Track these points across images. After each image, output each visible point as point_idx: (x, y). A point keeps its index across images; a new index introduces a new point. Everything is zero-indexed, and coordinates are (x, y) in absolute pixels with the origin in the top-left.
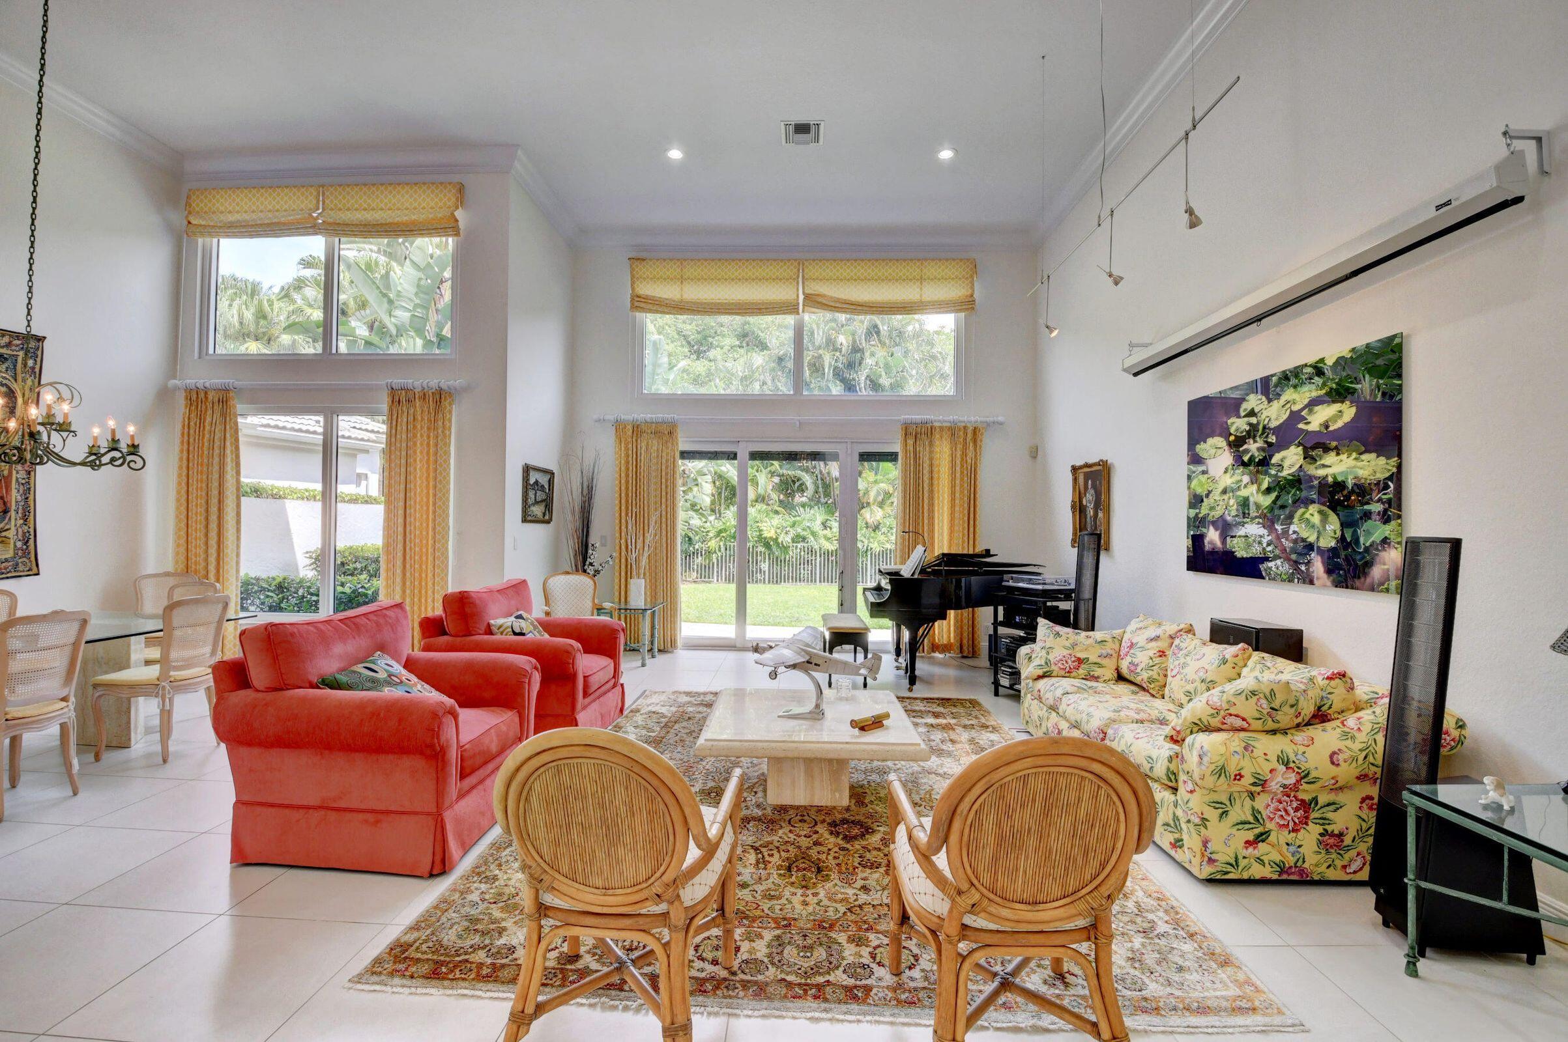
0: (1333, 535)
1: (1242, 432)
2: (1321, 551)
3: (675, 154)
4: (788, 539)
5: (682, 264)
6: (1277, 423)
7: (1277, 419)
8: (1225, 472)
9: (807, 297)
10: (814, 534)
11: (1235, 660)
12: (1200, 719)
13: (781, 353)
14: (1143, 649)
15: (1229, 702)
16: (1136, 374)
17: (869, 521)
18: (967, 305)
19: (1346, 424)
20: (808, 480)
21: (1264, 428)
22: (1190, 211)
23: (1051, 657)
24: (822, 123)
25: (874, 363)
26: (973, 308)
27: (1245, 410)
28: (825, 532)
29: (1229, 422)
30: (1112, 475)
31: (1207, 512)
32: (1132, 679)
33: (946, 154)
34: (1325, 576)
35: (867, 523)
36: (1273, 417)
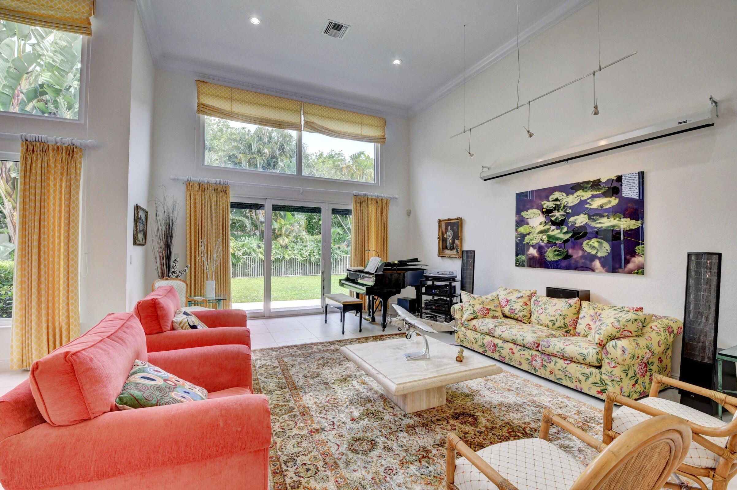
0: (606, 251)
1: (551, 208)
2: (600, 258)
3: (255, 21)
4: (240, 253)
5: (232, 90)
6: (573, 204)
7: (572, 203)
8: (540, 224)
9: (306, 123)
10: (254, 251)
11: (575, 305)
12: (611, 334)
13: (231, 154)
14: (516, 302)
15: (624, 325)
16: (485, 180)
17: (282, 244)
18: (381, 140)
19: (613, 206)
20: (247, 222)
21: (564, 206)
22: (596, 107)
23: (475, 309)
24: (349, 28)
25: (283, 165)
26: (384, 142)
27: (552, 198)
28: (260, 250)
29: (542, 203)
30: (463, 224)
31: (528, 241)
32: (512, 316)
33: (397, 62)
34: (601, 268)
35: (281, 245)
36: (570, 202)
